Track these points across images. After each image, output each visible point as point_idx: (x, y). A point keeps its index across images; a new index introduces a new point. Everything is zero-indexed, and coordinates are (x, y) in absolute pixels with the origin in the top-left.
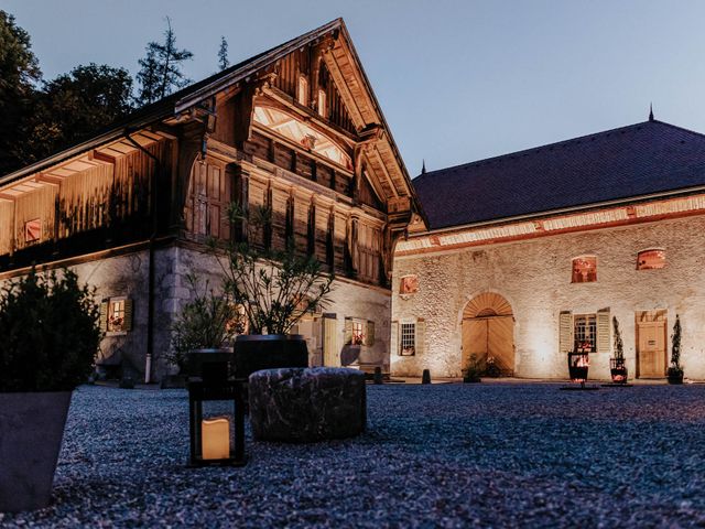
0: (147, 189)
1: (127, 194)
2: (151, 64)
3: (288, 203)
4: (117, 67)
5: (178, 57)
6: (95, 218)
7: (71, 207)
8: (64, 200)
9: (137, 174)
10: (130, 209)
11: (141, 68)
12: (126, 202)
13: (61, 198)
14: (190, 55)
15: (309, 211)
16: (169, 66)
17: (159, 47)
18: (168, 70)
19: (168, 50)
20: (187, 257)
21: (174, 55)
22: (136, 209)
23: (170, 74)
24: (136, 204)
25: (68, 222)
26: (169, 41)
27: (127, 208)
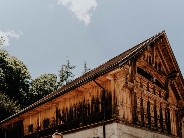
0: (99, 101)
1: (89, 105)
2: (62, 71)
3: (147, 104)
4: (53, 74)
5: (71, 68)
6: (74, 115)
7: (63, 112)
8: (60, 110)
9: (93, 97)
10: (91, 110)
11: (60, 73)
12: (89, 108)
13: (59, 109)
14: (75, 67)
15: (154, 107)
16: (69, 71)
17: (65, 66)
18: (68, 72)
19: (68, 67)
20: (120, 127)
21: (70, 68)
22: (94, 110)
23: (69, 74)
24: (94, 108)
25: (62, 119)
26: (68, 64)
27: (89, 110)
